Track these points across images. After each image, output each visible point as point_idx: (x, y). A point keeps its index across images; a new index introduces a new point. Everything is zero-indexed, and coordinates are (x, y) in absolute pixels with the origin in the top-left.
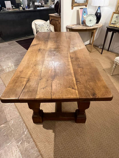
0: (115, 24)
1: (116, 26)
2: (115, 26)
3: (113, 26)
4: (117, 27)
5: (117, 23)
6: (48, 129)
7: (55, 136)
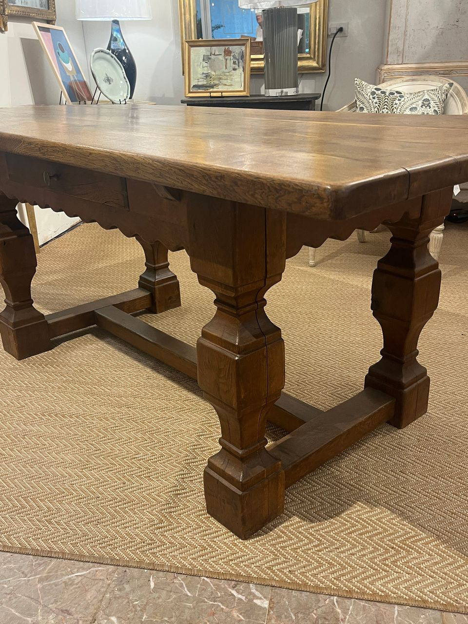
0: (212, 87)
1: (219, 94)
2: (213, 95)
3: (208, 94)
4: (224, 94)
5: (216, 82)
6: (338, 514)
7: (393, 512)
